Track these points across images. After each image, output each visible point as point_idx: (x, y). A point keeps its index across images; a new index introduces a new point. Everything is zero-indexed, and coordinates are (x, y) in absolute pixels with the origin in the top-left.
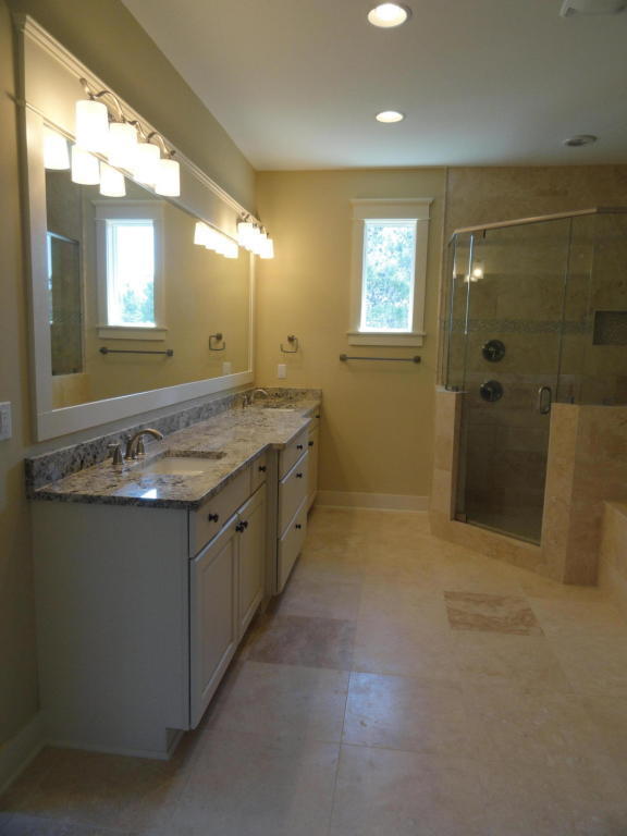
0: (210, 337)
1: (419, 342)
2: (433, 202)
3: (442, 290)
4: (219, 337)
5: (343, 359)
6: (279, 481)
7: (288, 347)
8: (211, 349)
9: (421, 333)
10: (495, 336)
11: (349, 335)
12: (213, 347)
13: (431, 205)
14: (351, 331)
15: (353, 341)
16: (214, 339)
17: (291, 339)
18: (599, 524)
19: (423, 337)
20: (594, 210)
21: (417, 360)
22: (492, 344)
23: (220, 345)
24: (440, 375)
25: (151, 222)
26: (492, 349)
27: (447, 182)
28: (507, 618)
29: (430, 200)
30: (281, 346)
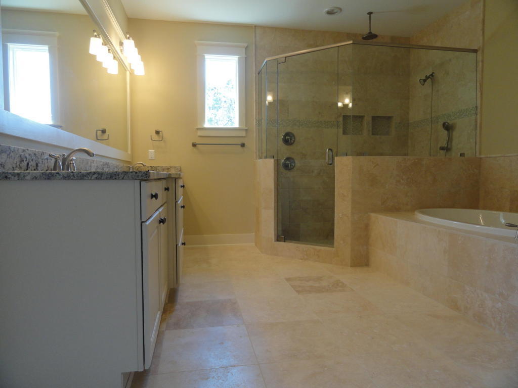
0: (97, 131)
1: (243, 134)
2: (247, 47)
3: (256, 101)
4: (104, 131)
5: (194, 145)
6: (176, 202)
7: (155, 137)
8: (97, 139)
9: (244, 127)
10: (288, 130)
11: (197, 129)
12: (99, 138)
13: (247, 48)
14: (199, 126)
15: (200, 133)
16: (99, 133)
17: (158, 133)
18: (367, 227)
19: (246, 130)
20: (351, 42)
21: (243, 145)
22: (287, 134)
23: (105, 136)
24: (258, 154)
25: (46, 48)
26: (287, 137)
27: (255, 34)
28: (328, 286)
29: (245, 45)
30: (151, 136)
